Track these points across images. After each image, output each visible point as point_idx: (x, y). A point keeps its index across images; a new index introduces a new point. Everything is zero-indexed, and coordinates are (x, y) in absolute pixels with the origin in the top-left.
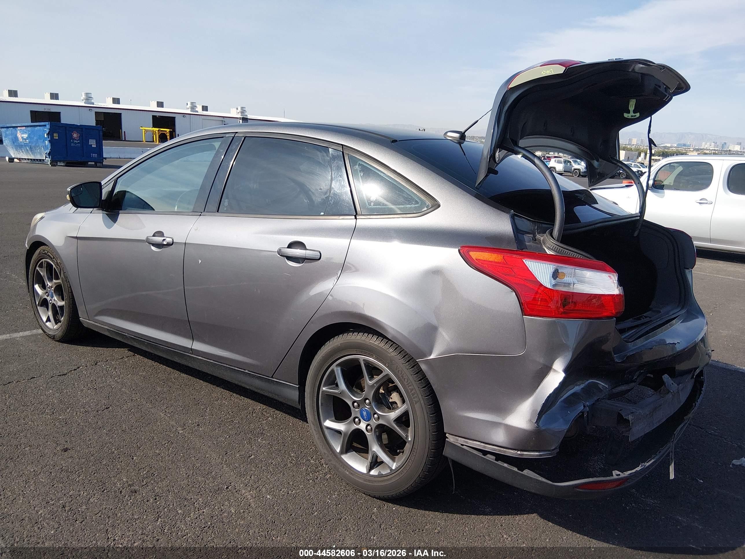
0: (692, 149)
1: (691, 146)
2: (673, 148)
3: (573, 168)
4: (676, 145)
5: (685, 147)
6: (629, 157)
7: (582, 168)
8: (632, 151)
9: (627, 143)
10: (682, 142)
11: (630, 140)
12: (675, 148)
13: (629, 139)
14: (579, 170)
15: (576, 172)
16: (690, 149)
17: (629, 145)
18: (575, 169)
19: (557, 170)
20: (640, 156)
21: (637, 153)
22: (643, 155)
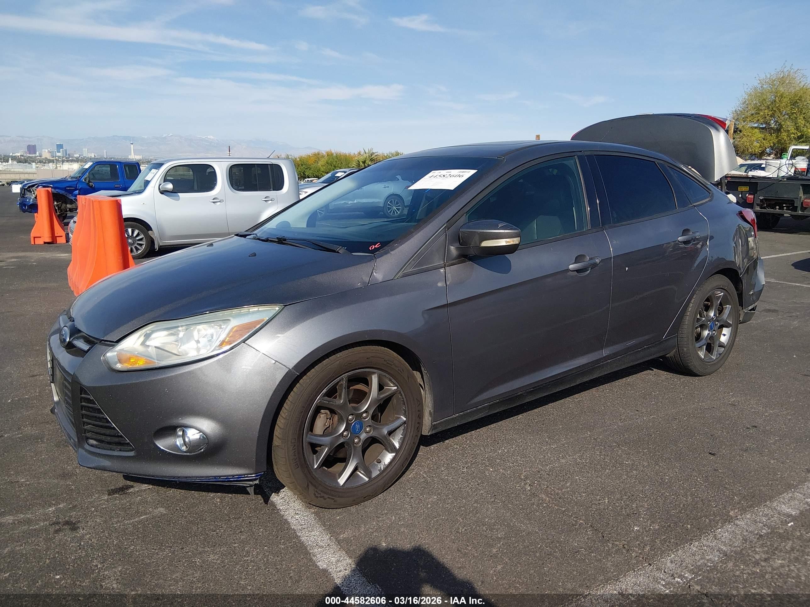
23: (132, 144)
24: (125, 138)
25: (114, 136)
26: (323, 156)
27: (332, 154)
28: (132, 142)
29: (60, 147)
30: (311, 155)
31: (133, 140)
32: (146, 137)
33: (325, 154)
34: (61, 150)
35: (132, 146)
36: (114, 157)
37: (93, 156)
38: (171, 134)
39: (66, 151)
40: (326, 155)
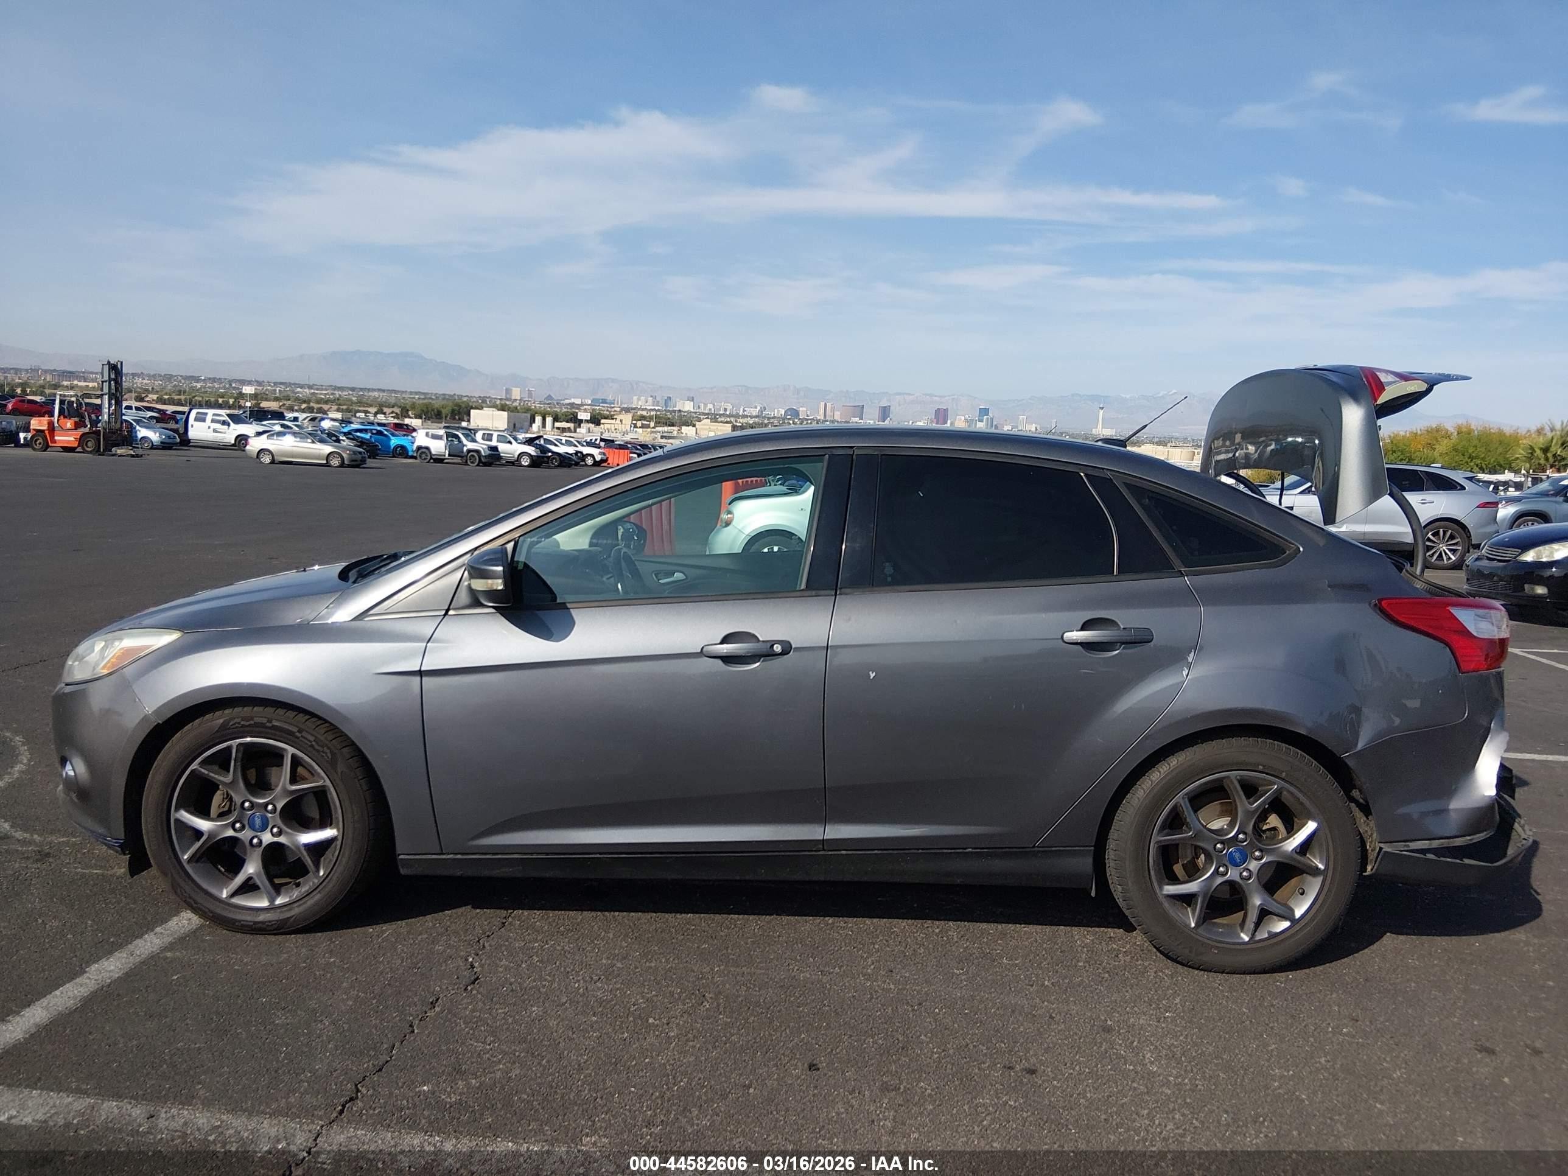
0: (618, 409)
1: (616, 402)
2: (586, 407)
3: (465, 449)
4: (590, 402)
5: (606, 405)
6: (515, 425)
7: (483, 448)
8: (518, 412)
9: (504, 397)
10: (599, 396)
11: (508, 391)
12: (589, 407)
13: (506, 389)
14: (478, 451)
15: (473, 456)
16: (615, 409)
17: (507, 399)
18: (469, 451)
19: (433, 452)
20: (534, 422)
21: (529, 415)
22: (538, 419)
23: (1102, 408)
24: (1094, 398)
25: (1073, 395)
26: (1448, 436)
27: (1470, 432)
28: (1101, 406)
29: (984, 412)
30: (1419, 432)
31: (1102, 402)
32: (1128, 397)
33: (1451, 430)
34: (985, 417)
35: (1101, 412)
36: (1067, 430)
37: (1034, 429)
38: (1174, 391)
39: (992, 419)
40: (1456, 433)
